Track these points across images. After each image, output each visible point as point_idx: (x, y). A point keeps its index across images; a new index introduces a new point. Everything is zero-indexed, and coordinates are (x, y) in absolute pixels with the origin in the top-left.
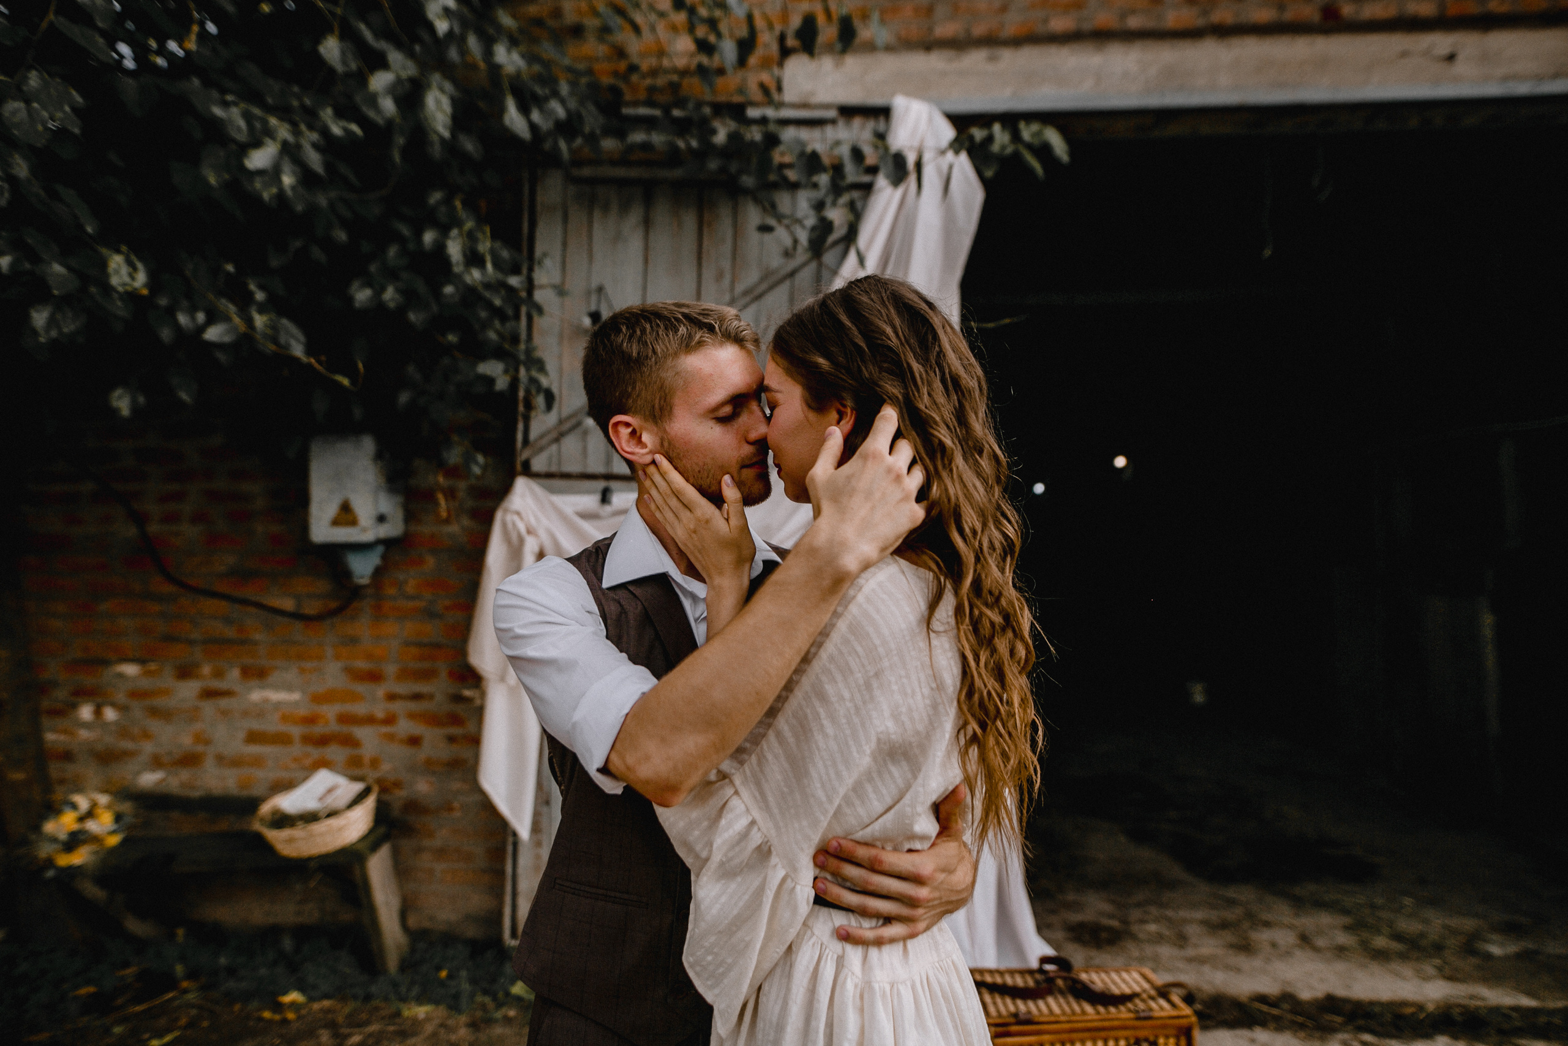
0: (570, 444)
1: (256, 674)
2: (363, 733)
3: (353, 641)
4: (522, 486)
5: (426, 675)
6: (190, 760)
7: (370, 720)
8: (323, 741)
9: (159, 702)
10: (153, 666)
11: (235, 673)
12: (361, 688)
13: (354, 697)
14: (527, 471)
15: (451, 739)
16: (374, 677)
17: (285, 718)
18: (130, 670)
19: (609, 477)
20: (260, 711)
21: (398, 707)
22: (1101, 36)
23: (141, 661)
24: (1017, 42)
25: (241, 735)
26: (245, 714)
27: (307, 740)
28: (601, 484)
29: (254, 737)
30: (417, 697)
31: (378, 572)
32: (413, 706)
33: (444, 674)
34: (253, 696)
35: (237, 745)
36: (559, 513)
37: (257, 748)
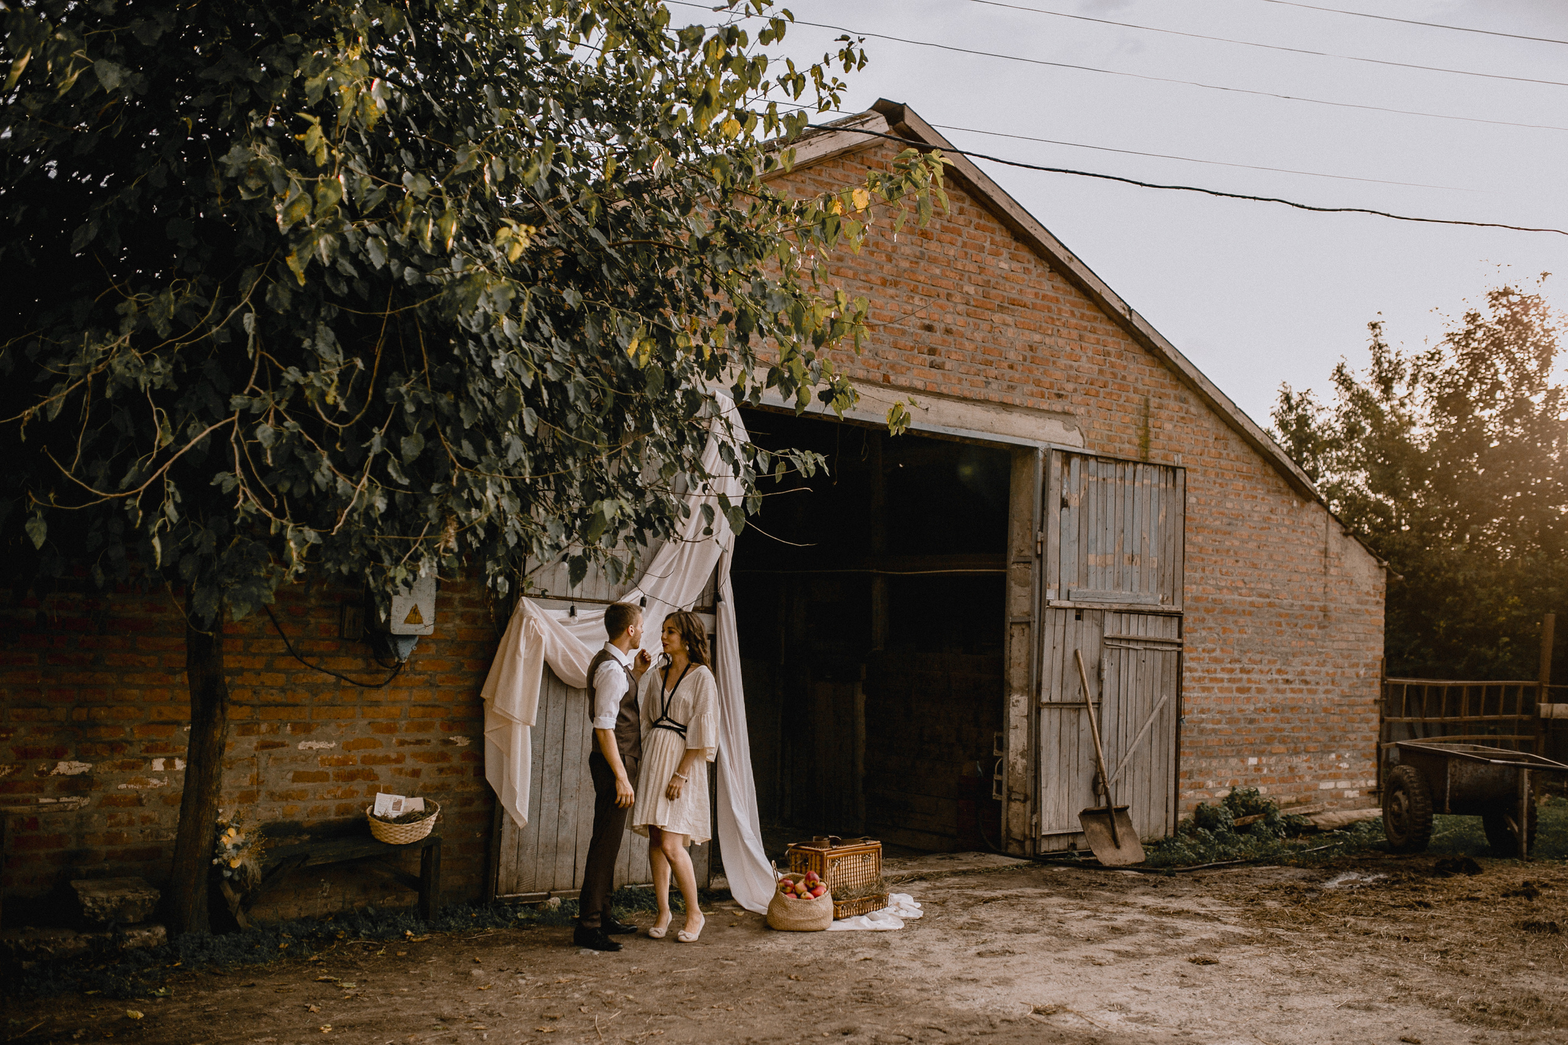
0: (547, 578)
1: (305, 729)
2: (378, 769)
3: (376, 704)
4: (523, 599)
5: (423, 727)
7: (387, 760)
8: (352, 777)
11: (288, 729)
12: (380, 737)
13: (376, 744)
14: (526, 592)
15: (441, 770)
16: (391, 729)
17: (323, 761)
19: (572, 599)
20: (306, 756)
21: (406, 749)
25: (290, 775)
26: (294, 760)
27: (338, 777)
28: (570, 604)
30: (419, 742)
31: (412, 655)
32: (417, 748)
33: (438, 725)
34: (300, 747)
35: (286, 784)
36: (548, 620)
37: (300, 785)
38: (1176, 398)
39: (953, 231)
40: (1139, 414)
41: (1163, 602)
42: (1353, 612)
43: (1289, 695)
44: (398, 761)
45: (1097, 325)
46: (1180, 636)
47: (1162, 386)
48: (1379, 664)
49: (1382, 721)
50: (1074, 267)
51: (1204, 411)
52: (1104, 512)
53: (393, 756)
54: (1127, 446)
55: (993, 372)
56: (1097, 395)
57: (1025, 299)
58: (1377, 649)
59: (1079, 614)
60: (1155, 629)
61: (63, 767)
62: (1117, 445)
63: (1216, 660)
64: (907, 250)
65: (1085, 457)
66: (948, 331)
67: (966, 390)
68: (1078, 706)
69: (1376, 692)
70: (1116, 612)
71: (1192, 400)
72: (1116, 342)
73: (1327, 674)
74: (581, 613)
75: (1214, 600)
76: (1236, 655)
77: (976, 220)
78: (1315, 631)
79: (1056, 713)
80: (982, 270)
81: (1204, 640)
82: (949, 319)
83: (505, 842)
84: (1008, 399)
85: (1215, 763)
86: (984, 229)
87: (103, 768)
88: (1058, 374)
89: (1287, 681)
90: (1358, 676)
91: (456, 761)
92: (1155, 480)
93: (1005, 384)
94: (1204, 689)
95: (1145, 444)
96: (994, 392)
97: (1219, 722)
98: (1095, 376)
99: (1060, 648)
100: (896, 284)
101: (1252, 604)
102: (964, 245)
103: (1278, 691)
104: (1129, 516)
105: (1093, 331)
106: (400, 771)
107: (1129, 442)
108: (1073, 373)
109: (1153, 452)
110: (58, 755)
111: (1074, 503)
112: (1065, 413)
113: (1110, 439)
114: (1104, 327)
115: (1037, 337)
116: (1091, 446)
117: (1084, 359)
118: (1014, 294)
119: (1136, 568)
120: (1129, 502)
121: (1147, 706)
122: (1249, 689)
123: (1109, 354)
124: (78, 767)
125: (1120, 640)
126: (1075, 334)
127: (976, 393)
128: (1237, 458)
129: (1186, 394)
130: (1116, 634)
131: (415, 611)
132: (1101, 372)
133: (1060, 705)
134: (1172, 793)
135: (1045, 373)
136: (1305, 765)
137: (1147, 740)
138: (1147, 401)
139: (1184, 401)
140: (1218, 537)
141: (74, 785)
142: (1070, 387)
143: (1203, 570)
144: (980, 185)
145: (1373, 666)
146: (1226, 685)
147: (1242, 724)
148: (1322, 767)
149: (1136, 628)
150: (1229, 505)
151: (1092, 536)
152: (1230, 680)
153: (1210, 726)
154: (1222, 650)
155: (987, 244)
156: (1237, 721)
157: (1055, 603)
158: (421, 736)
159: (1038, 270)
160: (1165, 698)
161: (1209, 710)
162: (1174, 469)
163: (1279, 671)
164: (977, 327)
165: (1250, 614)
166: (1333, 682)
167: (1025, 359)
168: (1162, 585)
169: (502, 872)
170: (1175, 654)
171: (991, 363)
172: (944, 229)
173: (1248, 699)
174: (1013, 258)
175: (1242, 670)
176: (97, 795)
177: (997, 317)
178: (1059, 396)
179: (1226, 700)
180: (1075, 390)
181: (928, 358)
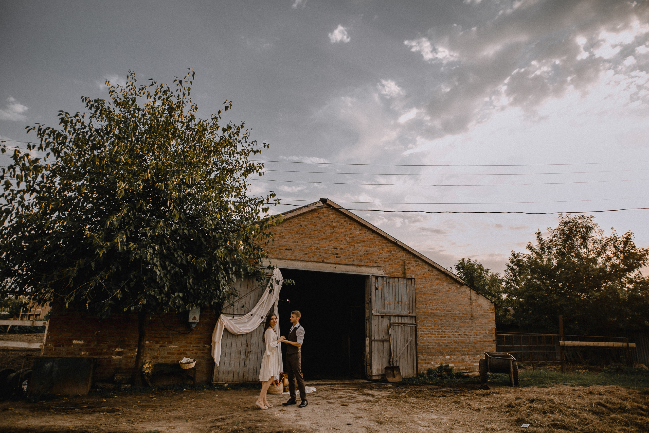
0: (228, 309)
1: (171, 343)
2: (187, 352)
3: (188, 338)
4: (221, 314)
5: (199, 343)
6: (156, 358)
7: (189, 350)
8: (181, 354)
9: (152, 347)
10: (152, 342)
11: (167, 343)
12: (188, 345)
13: (187, 346)
14: (222, 313)
15: (202, 353)
16: (191, 343)
17: (174, 350)
19: (233, 314)
20: (170, 349)
21: (194, 348)
22: (298, 260)
23: (149, 341)
24: (288, 260)
26: (168, 350)
27: (178, 354)
31: (195, 327)
32: (196, 348)
33: (203, 343)
34: (169, 347)
35: (165, 355)
36: (227, 319)
37: (169, 355)
38: (414, 261)
39: (343, 225)
40: (402, 265)
41: (409, 313)
42: (483, 315)
43: (460, 338)
44: (192, 350)
45: (387, 244)
46: (415, 322)
47: (410, 258)
48: (494, 330)
49: (497, 346)
50: (378, 231)
51: (424, 264)
52: (389, 290)
53: (191, 349)
54: (398, 274)
55: (355, 258)
56: (388, 261)
57: (364, 240)
58: (493, 325)
59: (383, 317)
60: (407, 321)
61: (117, 350)
62: (395, 274)
63: (432, 329)
64: (329, 231)
65: (382, 277)
66: (341, 249)
67: (347, 262)
68: (383, 341)
69: (494, 337)
70: (394, 316)
71: (419, 261)
72: (393, 248)
73: (474, 333)
74: (235, 317)
75: (431, 313)
76: (440, 327)
77: (349, 223)
78: (468, 320)
79: (376, 343)
80: (351, 234)
81: (428, 323)
82: (342, 246)
83: (215, 370)
84: (360, 264)
85: (434, 357)
86: (352, 224)
87: (125, 350)
88: (375, 257)
89: (459, 335)
90: (486, 333)
91: (206, 351)
92: (405, 282)
93: (359, 260)
94: (429, 337)
95: (404, 273)
96: (356, 262)
97: (435, 346)
98: (387, 257)
99: (377, 325)
100: (326, 239)
101: (444, 313)
102: (346, 228)
103: (456, 337)
104: (397, 291)
105: (386, 246)
106: (193, 353)
107: (399, 273)
108: (380, 256)
109: (407, 275)
110: (116, 347)
111: (380, 289)
112: (378, 266)
113: (392, 272)
114: (389, 245)
115: (368, 248)
116: (387, 274)
117: (384, 253)
118: (361, 239)
119: (400, 305)
120: (397, 288)
121: (406, 341)
122: (445, 337)
123: (391, 251)
124: (120, 350)
125: (396, 323)
126: (380, 247)
127: (350, 263)
128: (436, 275)
129: (418, 259)
130: (394, 322)
131: (195, 317)
132: (389, 256)
133: (378, 341)
134: (415, 364)
135: (371, 257)
136: (468, 358)
137: (406, 350)
138: (404, 262)
139: (417, 261)
140: (431, 296)
141: (119, 354)
142: (379, 260)
143: (426, 305)
144: (349, 214)
145: (492, 330)
146: (436, 335)
147: (443, 346)
148: (474, 359)
149: (401, 320)
150: (434, 287)
151: (386, 296)
152: (438, 334)
153: (432, 347)
154: (434, 326)
155: (353, 228)
156: (442, 345)
157: (375, 314)
158: (198, 345)
159: (367, 233)
160: (411, 339)
161: (431, 342)
162: (411, 279)
163: (456, 332)
164: (350, 247)
165: (444, 316)
166: (477, 335)
167: (365, 254)
168: (409, 309)
169: (214, 377)
170: (414, 327)
171: (354, 256)
172: (340, 225)
173: (445, 340)
174: (360, 230)
175: (442, 332)
176: (124, 356)
177: (356, 245)
178: (376, 262)
179: (437, 340)
180: (381, 261)
181: (336, 256)
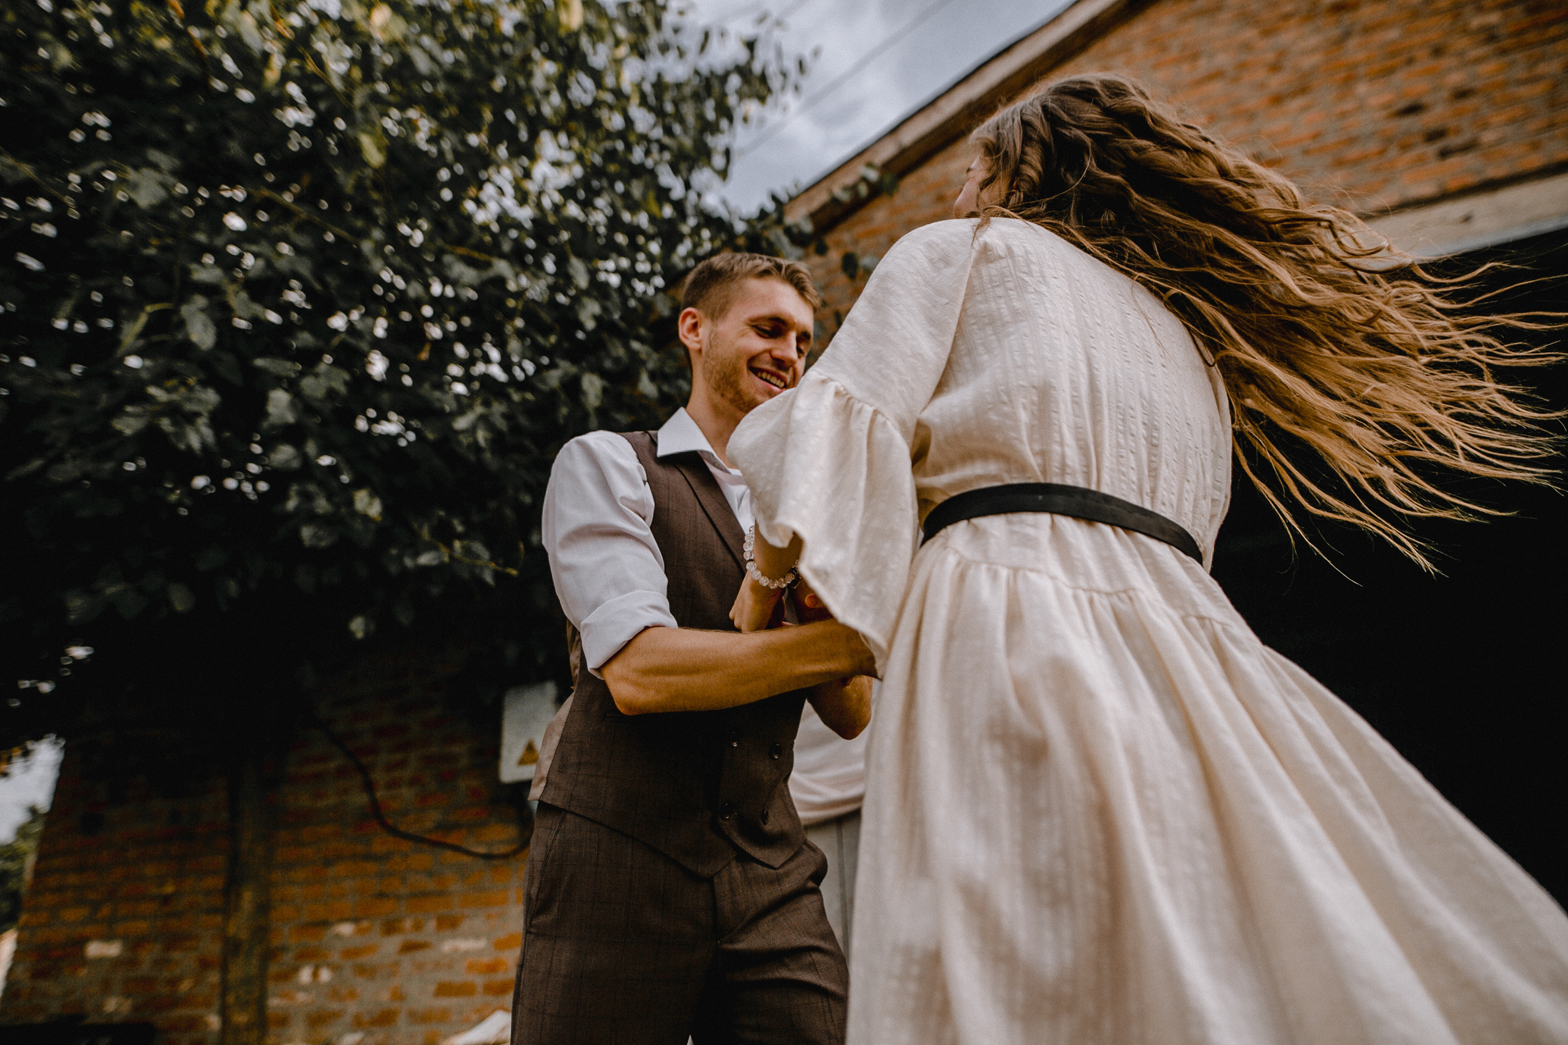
1: (449, 924)
9: (365, 959)
10: (365, 924)
11: (431, 925)
17: (471, 968)
18: (346, 929)
20: (450, 963)
23: (355, 920)
25: (432, 988)
26: (437, 965)
29: (444, 990)
34: (448, 946)
35: (427, 999)
37: (443, 1002)
66: (1461, 95)
131: (530, 748)
181: (1431, 149)
